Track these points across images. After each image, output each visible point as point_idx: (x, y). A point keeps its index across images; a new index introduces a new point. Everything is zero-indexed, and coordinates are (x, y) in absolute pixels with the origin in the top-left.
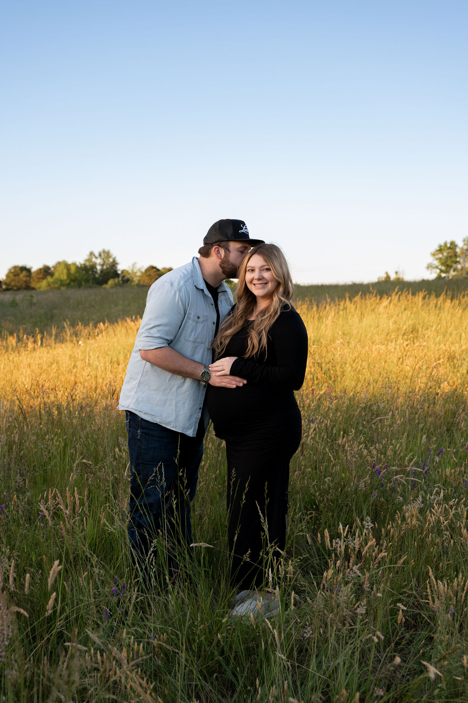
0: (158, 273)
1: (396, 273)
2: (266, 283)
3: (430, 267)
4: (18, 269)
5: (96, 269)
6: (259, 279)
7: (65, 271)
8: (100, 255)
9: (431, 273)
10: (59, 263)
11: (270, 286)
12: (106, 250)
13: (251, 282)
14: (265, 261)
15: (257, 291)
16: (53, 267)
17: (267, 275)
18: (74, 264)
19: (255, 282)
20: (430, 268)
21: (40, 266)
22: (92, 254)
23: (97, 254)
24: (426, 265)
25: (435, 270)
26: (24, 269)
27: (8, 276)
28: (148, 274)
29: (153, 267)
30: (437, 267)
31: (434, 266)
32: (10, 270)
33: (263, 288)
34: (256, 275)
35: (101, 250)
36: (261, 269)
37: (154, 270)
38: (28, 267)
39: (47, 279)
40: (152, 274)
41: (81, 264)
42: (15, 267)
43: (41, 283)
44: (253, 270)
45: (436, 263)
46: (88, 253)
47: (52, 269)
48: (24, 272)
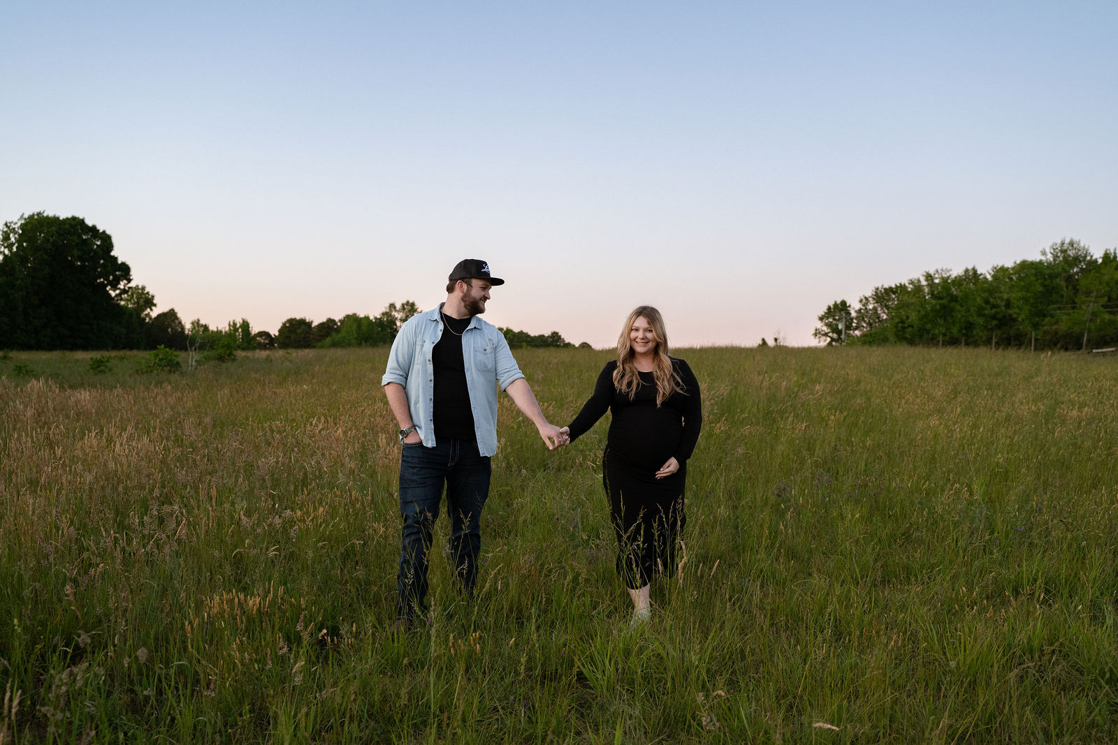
1: (776, 340)
2: (647, 342)
3: (817, 333)
4: (294, 322)
5: (396, 325)
6: (643, 339)
7: (355, 327)
8: (404, 309)
9: (819, 342)
10: (348, 317)
11: (651, 345)
12: (411, 301)
13: (635, 340)
14: (649, 323)
15: (639, 348)
16: (340, 321)
17: (649, 335)
18: (367, 318)
19: (638, 340)
20: (818, 336)
21: (325, 320)
22: (392, 306)
23: (398, 306)
24: (814, 332)
25: (824, 337)
26: (303, 323)
27: (280, 331)
30: (826, 334)
31: (822, 333)
32: (284, 324)
33: (644, 346)
34: (640, 334)
35: (405, 302)
36: (646, 330)
38: (308, 321)
39: (331, 336)
41: (376, 318)
42: (291, 321)
43: (323, 341)
44: (637, 330)
45: (825, 329)
46: (388, 305)
47: (339, 324)
48: (303, 327)
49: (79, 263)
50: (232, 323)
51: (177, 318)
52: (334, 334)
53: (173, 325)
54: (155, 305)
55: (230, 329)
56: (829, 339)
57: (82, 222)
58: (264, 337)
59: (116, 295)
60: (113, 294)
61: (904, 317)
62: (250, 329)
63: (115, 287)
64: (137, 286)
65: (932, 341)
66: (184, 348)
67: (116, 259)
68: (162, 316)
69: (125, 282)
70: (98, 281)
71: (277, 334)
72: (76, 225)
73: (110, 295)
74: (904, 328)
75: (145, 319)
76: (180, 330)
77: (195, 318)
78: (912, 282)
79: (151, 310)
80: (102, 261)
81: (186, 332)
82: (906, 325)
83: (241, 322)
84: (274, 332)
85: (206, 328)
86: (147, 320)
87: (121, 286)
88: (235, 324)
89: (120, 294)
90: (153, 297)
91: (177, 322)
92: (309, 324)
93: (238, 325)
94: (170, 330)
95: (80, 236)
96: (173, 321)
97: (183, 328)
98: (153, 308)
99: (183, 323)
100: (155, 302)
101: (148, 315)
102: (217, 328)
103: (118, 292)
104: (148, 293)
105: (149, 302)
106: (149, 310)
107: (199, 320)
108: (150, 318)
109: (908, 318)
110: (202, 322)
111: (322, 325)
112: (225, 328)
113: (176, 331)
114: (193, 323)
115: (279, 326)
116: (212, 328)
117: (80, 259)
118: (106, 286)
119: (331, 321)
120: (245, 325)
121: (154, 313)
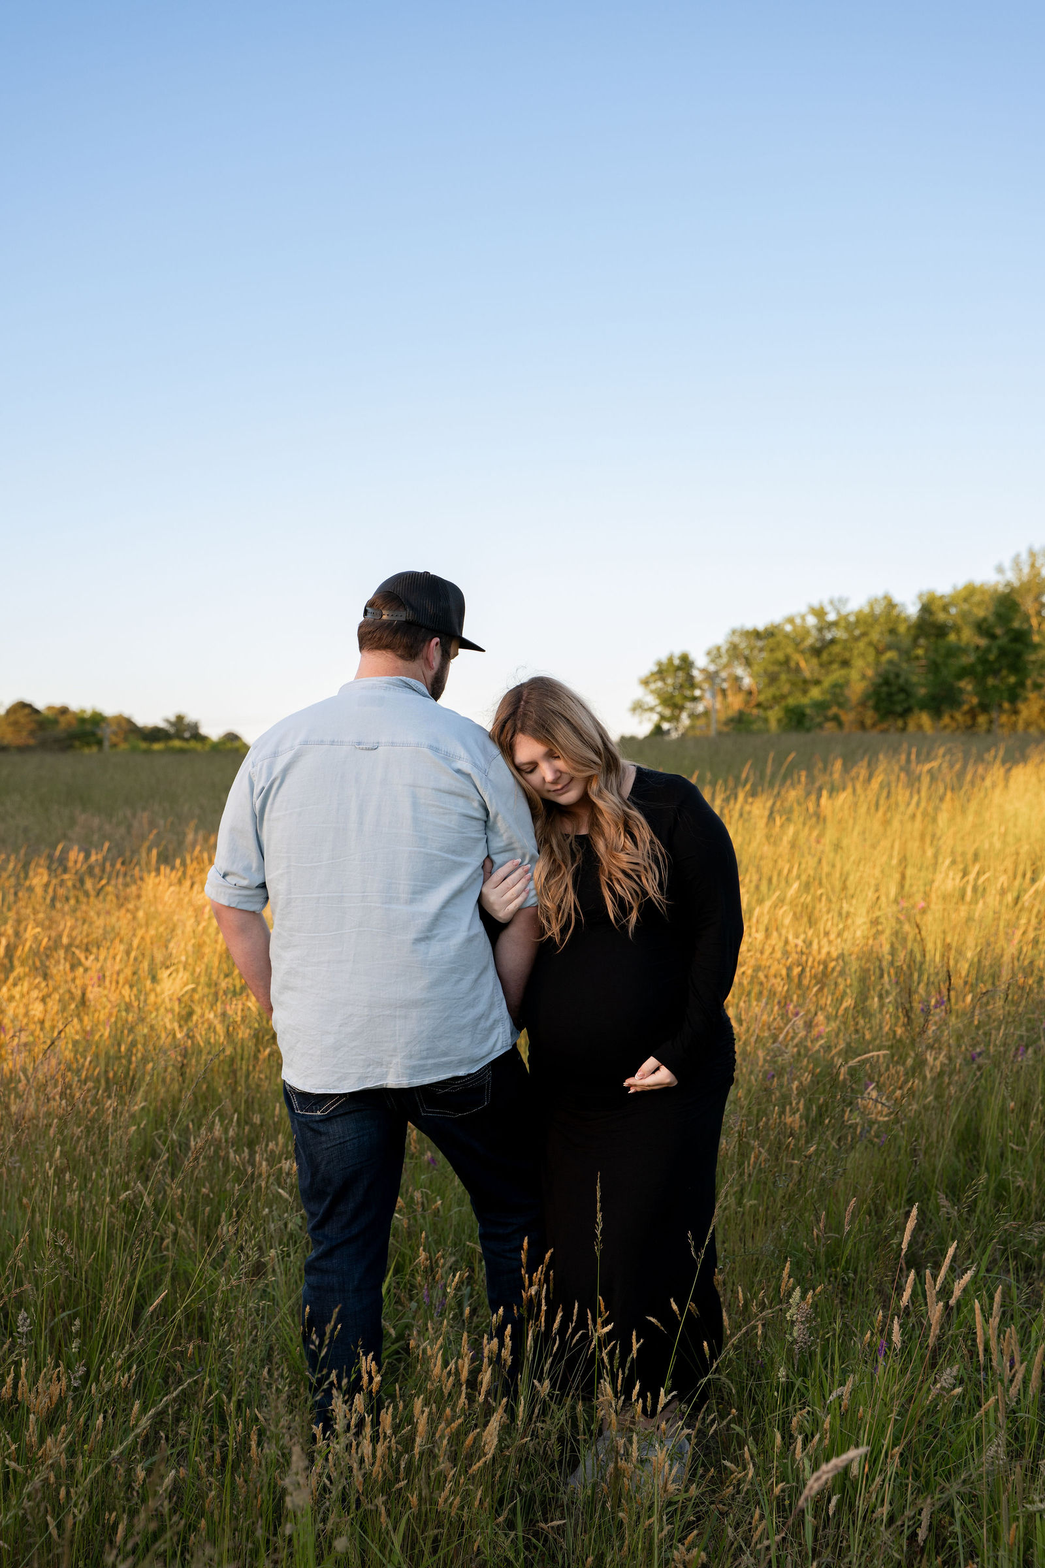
0: (36, 717)
3: (638, 707)
9: (641, 722)
20: (638, 711)
25: (648, 715)
28: (12, 718)
29: (23, 706)
30: (652, 709)
31: (646, 707)
37: (27, 711)
40: (23, 720)
45: (651, 700)
56: (655, 718)
78: (791, 620)
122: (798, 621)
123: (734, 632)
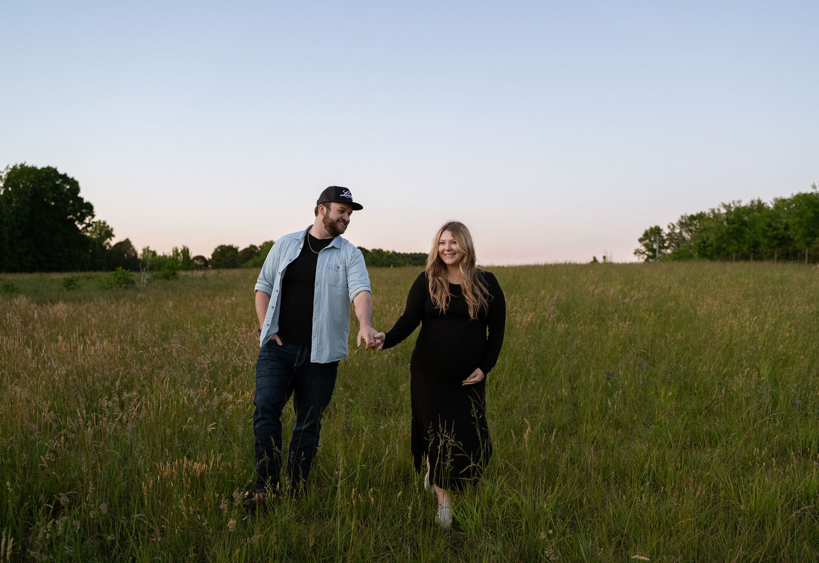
1: (604, 257)
2: (454, 254)
3: (637, 252)
4: (224, 248)
6: (449, 251)
9: (639, 259)
11: (457, 256)
13: (442, 253)
16: (260, 247)
19: (445, 252)
20: (638, 254)
21: (247, 246)
24: (634, 251)
25: (642, 256)
26: (230, 248)
27: (213, 255)
30: (644, 253)
31: (641, 252)
32: (216, 250)
38: (234, 247)
39: (253, 259)
42: (222, 247)
43: (247, 263)
44: (444, 243)
45: (643, 249)
47: (259, 249)
48: (231, 252)
49: (53, 204)
50: (175, 250)
51: (131, 246)
52: (255, 257)
53: (128, 251)
54: (114, 236)
55: (173, 254)
56: (646, 257)
57: (55, 171)
58: (200, 260)
59: (83, 228)
60: (80, 227)
61: (706, 239)
62: (190, 254)
63: (81, 222)
64: (100, 221)
65: (727, 257)
66: (137, 269)
67: (82, 199)
68: (119, 245)
69: (90, 217)
70: (69, 217)
71: (210, 257)
72: (50, 173)
73: (77, 228)
74: (705, 247)
75: (105, 247)
76: (133, 255)
77: (145, 246)
78: (713, 211)
79: (111, 240)
80: (71, 202)
81: (139, 257)
82: (707, 245)
83: (182, 248)
84: (208, 256)
85: (154, 253)
86: (108, 248)
87: (87, 221)
88: (177, 250)
89: (86, 228)
90: (112, 229)
91: (131, 249)
92: (236, 250)
93: (179, 251)
94: (126, 255)
95: (54, 182)
96: (128, 248)
97: (136, 254)
98: (113, 238)
99: (136, 249)
100: (113, 233)
101: (108, 244)
102: (164, 253)
103: (84, 225)
104: (108, 226)
105: (109, 234)
106: (109, 240)
107: (148, 247)
108: (110, 247)
109: (708, 239)
110: (152, 249)
111: (246, 250)
112: (169, 253)
113: (131, 256)
114: (144, 250)
115: (212, 251)
116: (160, 253)
117: (54, 199)
118: (74, 221)
119: (253, 247)
120: (186, 251)
121: (113, 242)
122: (716, 211)
123: (682, 217)
